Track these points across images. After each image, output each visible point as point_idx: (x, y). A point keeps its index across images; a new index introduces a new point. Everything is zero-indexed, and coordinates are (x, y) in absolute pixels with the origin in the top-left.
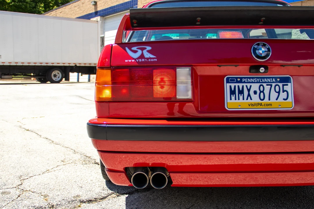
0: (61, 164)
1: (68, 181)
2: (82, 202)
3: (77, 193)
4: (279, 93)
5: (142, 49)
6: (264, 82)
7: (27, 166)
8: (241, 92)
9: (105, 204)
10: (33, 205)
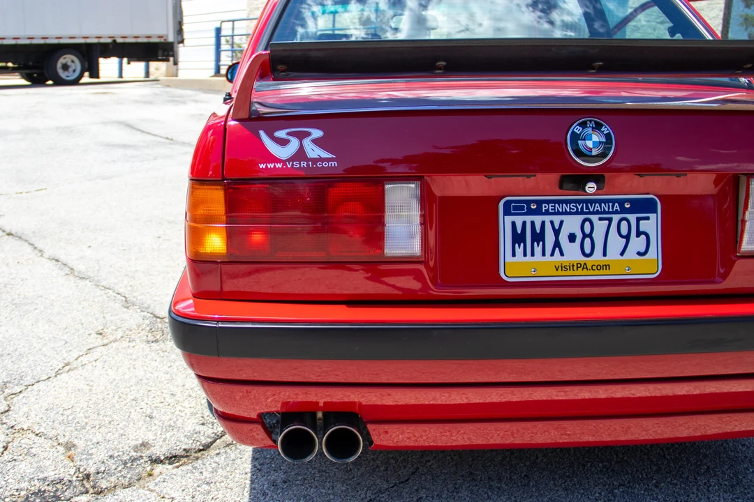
0: (97, 344)
2: (156, 461)
3: (143, 436)
4: (627, 237)
5: (301, 136)
6: (593, 213)
8: (539, 237)
10: (42, 476)
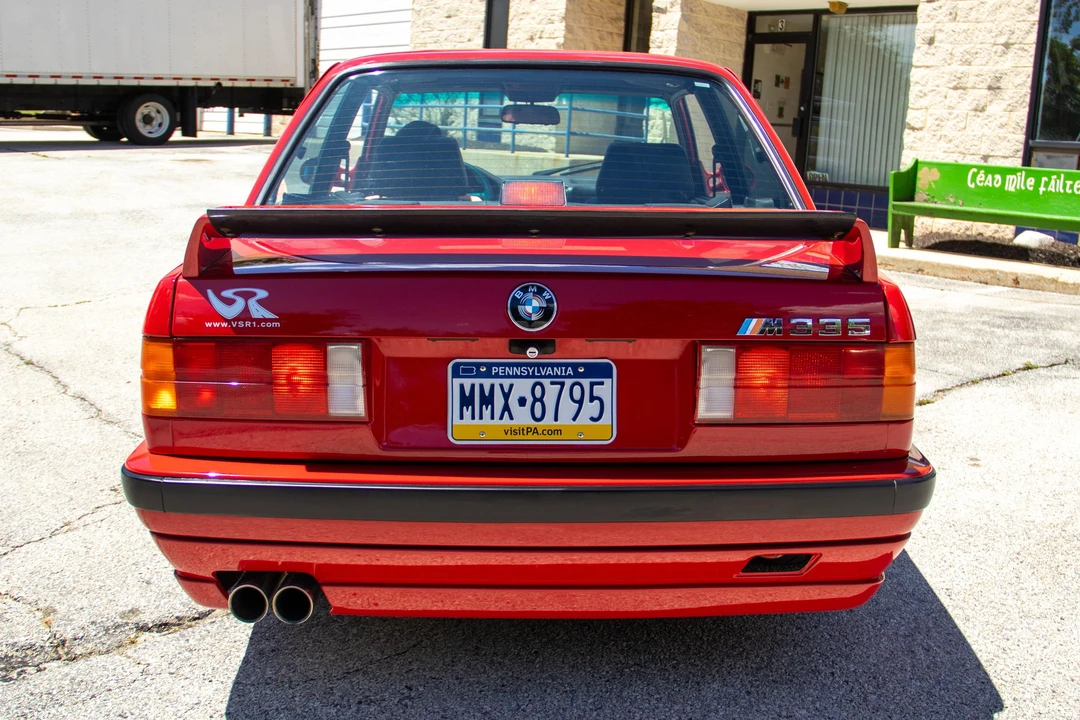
0: (108, 502)
1: (115, 561)
2: (143, 628)
3: (134, 602)
4: (580, 402)
5: (247, 296)
6: (545, 377)
7: (10, 510)
8: (487, 400)
9: (199, 637)
10: (11, 641)
